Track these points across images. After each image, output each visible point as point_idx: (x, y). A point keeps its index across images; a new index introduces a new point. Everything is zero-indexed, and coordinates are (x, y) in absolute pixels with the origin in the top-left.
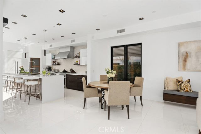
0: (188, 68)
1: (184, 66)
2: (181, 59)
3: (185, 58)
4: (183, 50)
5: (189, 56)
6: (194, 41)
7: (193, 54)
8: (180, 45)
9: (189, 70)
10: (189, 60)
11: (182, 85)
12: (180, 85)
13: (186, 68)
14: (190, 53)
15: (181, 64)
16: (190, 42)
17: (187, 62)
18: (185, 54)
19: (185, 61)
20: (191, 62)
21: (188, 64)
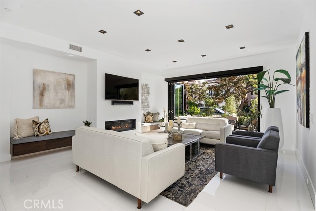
0: (46, 104)
1: (41, 102)
2: (36, 92)
3: (41, 92)
4: (40, 80)
5: (47, 89)
6: (53, 72)
7: (51, 88)
8: (35, 72)
9: (47, 107)
10: (46, 94)
11: (41, 127)
12: (38, 127)
13: (43, 104)
14: (48, 86)
15: (37, 98)
16: (49, 71)
17: (45, 97)
18: (43, 86)
19: (42, 95)
20: (49, 97)
21: (47, 100)
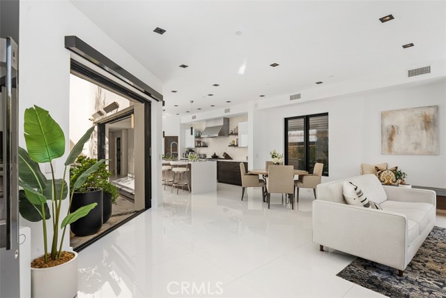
0: (396, 150)
1: (390, 146)
2: (385, 137)
3: (391, 135)
4: (388, 123)
5: (396, 132)
7: (402, 129)
8: (383, 115)
9: (396, 154)
10: (396, 138)
11: (382, 175)
12: (379, 174)
13: (392, 150)
14: (398, 129)
15: (386, 144)
16: (398, 110)
17: (394, 141)
18: (391, 129)
19: (391, 139)
20: (400, 141)
21: (396, 144)
